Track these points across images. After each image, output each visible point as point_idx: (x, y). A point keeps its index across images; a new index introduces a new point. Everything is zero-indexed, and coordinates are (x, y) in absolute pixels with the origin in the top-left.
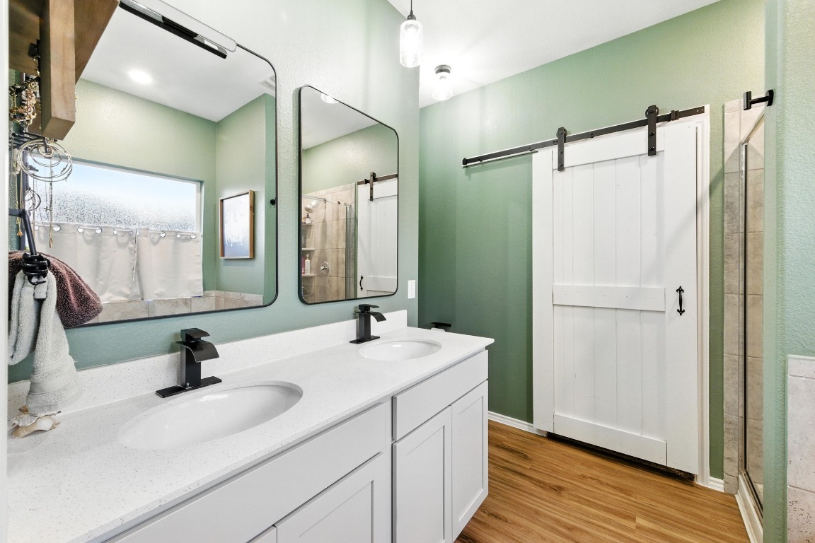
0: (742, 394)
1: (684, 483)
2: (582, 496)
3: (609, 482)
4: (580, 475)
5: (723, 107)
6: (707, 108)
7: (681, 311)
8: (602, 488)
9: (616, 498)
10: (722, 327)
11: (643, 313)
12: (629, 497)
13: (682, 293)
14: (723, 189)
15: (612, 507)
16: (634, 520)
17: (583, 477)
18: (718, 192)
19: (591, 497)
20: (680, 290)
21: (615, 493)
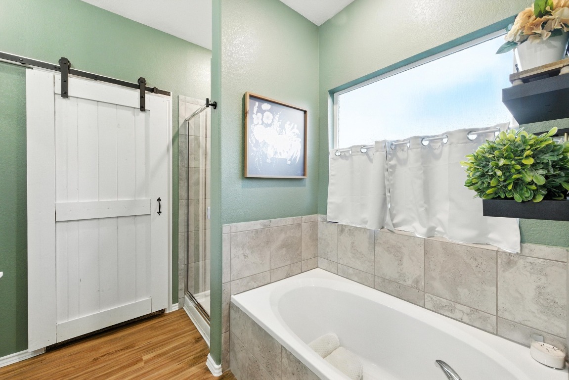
0: (186, 252)
1: (160, 317)
2: (101, 374)
3: (117, 349)
4: (92, 361)
5: (178, 97)
6: (171, 93)
7: (159, 213)
8: (114, 356)
9: (124, 357)
10: (178, 219)
11: (137, 217)
12: (134, 349)
13: (160, 202)
14: (178, 142)
15: (125, 364)
16: (141, 360)
17: (96, 359)
18: (176, 143)
19: (107, 370)
20: (159, 200)
21: (124, 353)
